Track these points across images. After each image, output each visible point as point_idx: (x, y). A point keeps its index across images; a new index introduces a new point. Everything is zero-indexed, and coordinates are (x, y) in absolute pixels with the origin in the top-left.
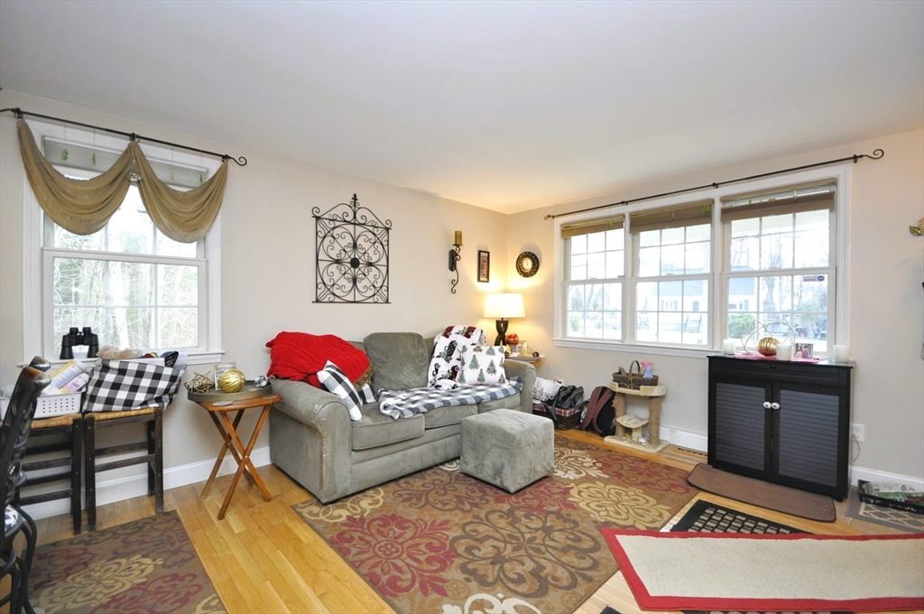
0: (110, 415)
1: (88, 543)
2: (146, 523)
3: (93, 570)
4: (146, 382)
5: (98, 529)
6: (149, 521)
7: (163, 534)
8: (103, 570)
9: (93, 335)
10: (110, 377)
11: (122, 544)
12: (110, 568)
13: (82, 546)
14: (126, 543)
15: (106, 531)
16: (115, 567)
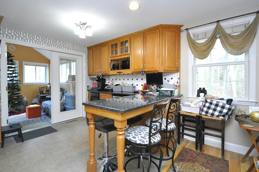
0: (207, 117)
1: (198, 155)
2: (216, 159)
3: (195, 165)
4: (219, 109)
5: (202, 152)
6: (218, 159)
7: (220, 168)
8: (197, 167)
9: (205, 90)
10: (207, 105)
11: (206, 162)
12: (199, 168)
13: (196, 155)
14: (208, 163)
15: (204, 154)
16: (201, 169)
